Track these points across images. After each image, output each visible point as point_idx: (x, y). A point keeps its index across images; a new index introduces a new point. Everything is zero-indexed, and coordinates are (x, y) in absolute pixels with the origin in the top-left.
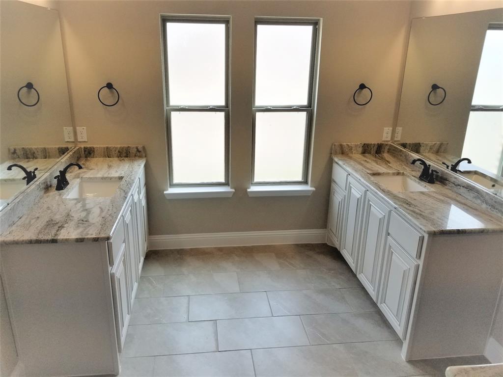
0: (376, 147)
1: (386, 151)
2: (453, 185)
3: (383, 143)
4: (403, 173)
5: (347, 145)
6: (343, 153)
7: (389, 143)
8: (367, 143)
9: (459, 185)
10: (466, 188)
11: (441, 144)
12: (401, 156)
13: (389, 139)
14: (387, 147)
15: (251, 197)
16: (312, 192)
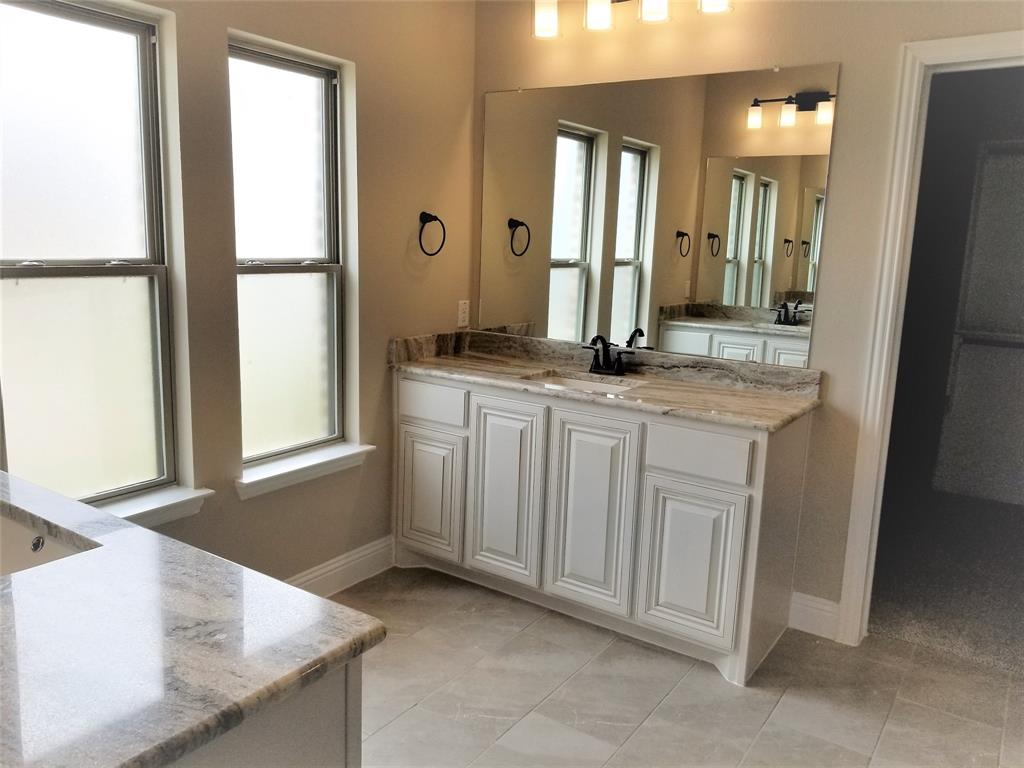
0: (454, 339)
1: (467, 348)
2: (661, 369)
3: (461, 330)
4: (554, 371)
5: (415, 340)
6: (409, 360)
7: (468, 330)
8: (442, 333)
9: (674, 367)
10: (692, 367)
11: (528, 326)
12: (510, 348)
13: (466, 323)
14: (468, 339)
15: (245, 501)
16: (364, 457)
